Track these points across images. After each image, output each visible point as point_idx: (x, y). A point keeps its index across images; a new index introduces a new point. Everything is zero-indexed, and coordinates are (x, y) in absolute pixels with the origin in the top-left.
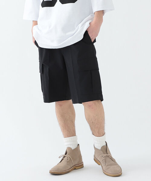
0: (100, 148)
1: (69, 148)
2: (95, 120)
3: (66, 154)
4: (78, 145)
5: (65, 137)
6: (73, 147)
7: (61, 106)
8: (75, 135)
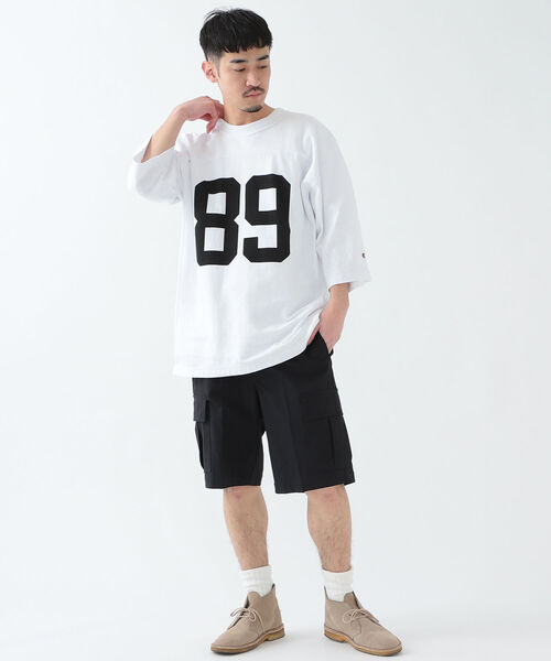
0: (342, 599)
1: (253, 593)
2: (335, 531)
3: (246, 607)
4: (274, 586)
5: (245, 568)
6: (263, 592)
7: (238, 497)
8: (267, 565)
